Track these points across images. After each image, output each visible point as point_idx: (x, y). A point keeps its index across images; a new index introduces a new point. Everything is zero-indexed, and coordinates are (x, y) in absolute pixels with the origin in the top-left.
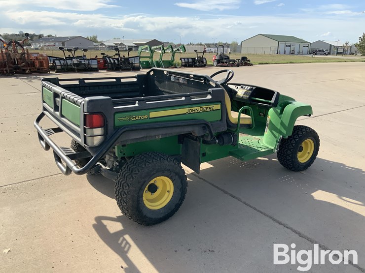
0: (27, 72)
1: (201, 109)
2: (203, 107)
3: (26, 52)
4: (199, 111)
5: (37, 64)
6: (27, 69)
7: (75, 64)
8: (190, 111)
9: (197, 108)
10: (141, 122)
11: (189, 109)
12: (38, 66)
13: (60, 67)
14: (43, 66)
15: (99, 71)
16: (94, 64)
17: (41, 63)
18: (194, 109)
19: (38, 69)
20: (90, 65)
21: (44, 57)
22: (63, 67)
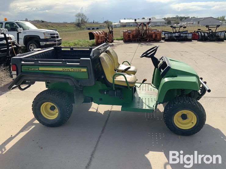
0: (148, 40)
1: (72, 70)
2: (73, 69)
3: (148, 29)
4: (71, 71)
5: (154, 36)
6: (148, 39)
7: (176, 37)
8: (64, 70)
9: (69, 69)
10: (34, 71)
11: (64, 69)
12: (154, 37)
13: (167, 38)
14: (157, 37)
15: (192, 41)
16: (190, 36)
17: (156, 36)
18: (67, 69)
19: (154, 39)
20: (187, 37)
21: (159, 32)
22: (169, 38)
